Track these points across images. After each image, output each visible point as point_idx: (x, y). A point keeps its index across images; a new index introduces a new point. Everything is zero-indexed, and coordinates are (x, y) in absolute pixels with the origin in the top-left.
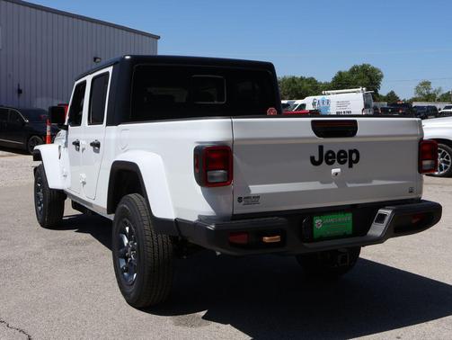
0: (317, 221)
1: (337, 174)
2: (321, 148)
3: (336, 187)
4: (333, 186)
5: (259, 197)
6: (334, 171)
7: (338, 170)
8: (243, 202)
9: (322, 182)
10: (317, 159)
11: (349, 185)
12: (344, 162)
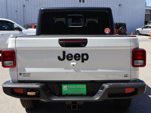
0: (64, 87)
1: (73, 65)
2: (64, 52)
3: (74, 71)
4: (72, 71)
5: (30, 74)
6: (72, 64)
7: (74, 63)
8: (22, 75)
9: (65, 69)
10: (62, 57)
11: (82, 71)
12: (79, 59)
